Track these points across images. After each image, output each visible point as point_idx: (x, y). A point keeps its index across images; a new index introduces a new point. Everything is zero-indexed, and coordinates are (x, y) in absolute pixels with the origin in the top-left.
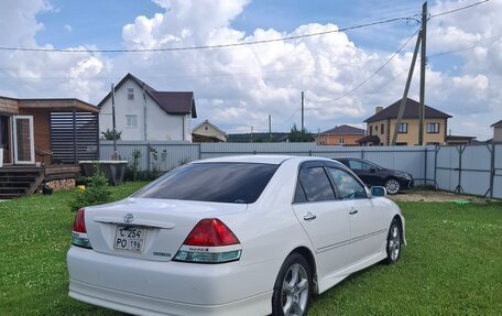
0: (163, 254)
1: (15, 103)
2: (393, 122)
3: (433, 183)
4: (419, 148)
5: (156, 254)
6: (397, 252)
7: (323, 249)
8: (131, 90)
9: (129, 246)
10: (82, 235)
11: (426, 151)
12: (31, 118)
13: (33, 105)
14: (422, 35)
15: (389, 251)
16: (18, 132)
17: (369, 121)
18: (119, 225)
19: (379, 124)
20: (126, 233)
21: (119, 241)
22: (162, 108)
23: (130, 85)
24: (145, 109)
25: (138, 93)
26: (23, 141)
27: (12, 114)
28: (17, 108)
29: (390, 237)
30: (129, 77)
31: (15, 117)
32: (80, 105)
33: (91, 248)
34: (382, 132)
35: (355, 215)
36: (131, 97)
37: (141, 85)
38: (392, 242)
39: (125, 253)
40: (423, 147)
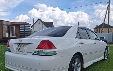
0: (30, 53)
1: (11, 23)
2: (100, 29)
3: (112, 42)
4: (108, 33)
5: (28, 52)
6: (107, 57)
7: (86, 54)
8: (39, 22)
9: (20, 50)
10: (8, 48)
11: (110, 34)
12: (15, 26)
13: (15, 23)
14: (109, 6)
15: (105, 56)
16: (12, 30)
17: (94, 29)
18: (18, 43)
19: (97, 29)
20: (20, 46)
21: (18, 49)
22: (46, 26)
23: (39, 21)
24: (42, 26)
25: (41, 23)
26: (13, 32)
27: (10, 26)
28: (11, 24)
29: (105, 53)
30: (39, 19)
31: (11, 26)
32: (26, 23)
33: (10, 52)
34: (98, 31)
35: (95, 45)
36: (39, 24)
37: (41, 21)
38: (105, 54)
39: (19, 53)
40: (109, 33)
